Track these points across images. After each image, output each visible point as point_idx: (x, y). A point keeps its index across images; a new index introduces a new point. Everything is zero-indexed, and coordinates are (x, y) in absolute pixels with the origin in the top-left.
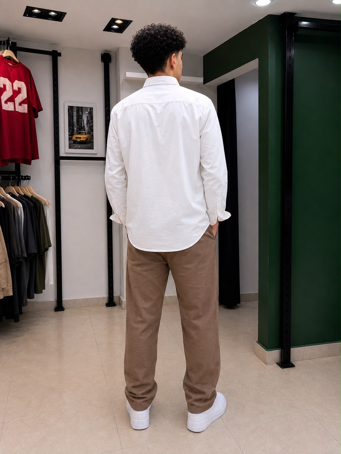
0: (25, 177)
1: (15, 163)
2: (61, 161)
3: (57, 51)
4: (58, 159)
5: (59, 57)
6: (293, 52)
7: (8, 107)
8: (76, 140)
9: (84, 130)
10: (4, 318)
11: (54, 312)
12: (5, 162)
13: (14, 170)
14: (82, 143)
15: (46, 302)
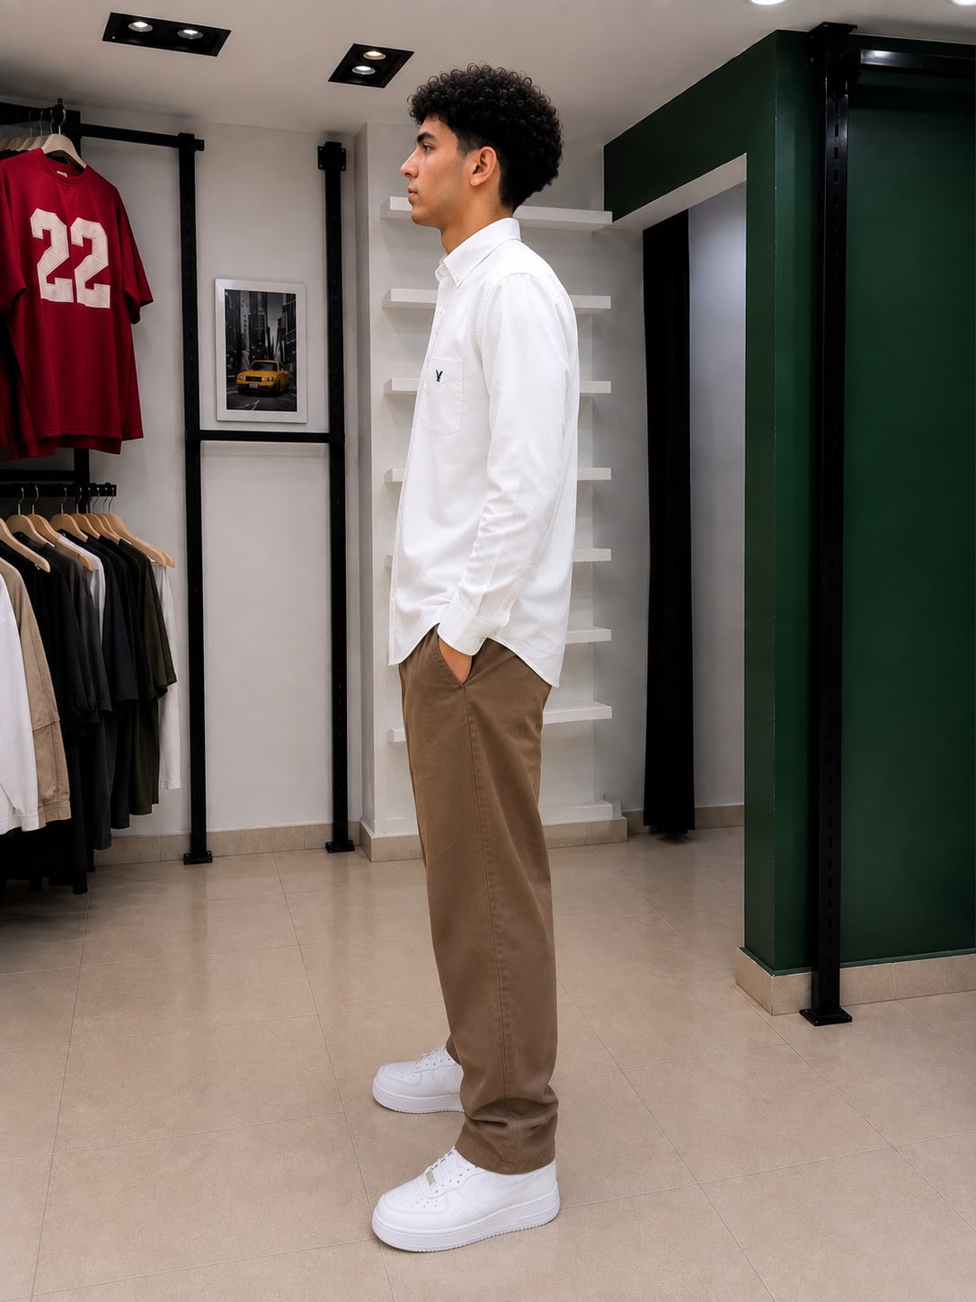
0: (102, 486)
1: (73, 450)
2: (205, 444)
3: (193, 135)
4: (194, 437)
5: (197, 153)
6: (844, 134)
7: (55, 292)
8: (248, 385)
9: (272, 357)
10: (45, 880)
11: (183, 866)
12: (47, 444)
13: (72, 468)
14: (264, 392)
15: (161, 837)
